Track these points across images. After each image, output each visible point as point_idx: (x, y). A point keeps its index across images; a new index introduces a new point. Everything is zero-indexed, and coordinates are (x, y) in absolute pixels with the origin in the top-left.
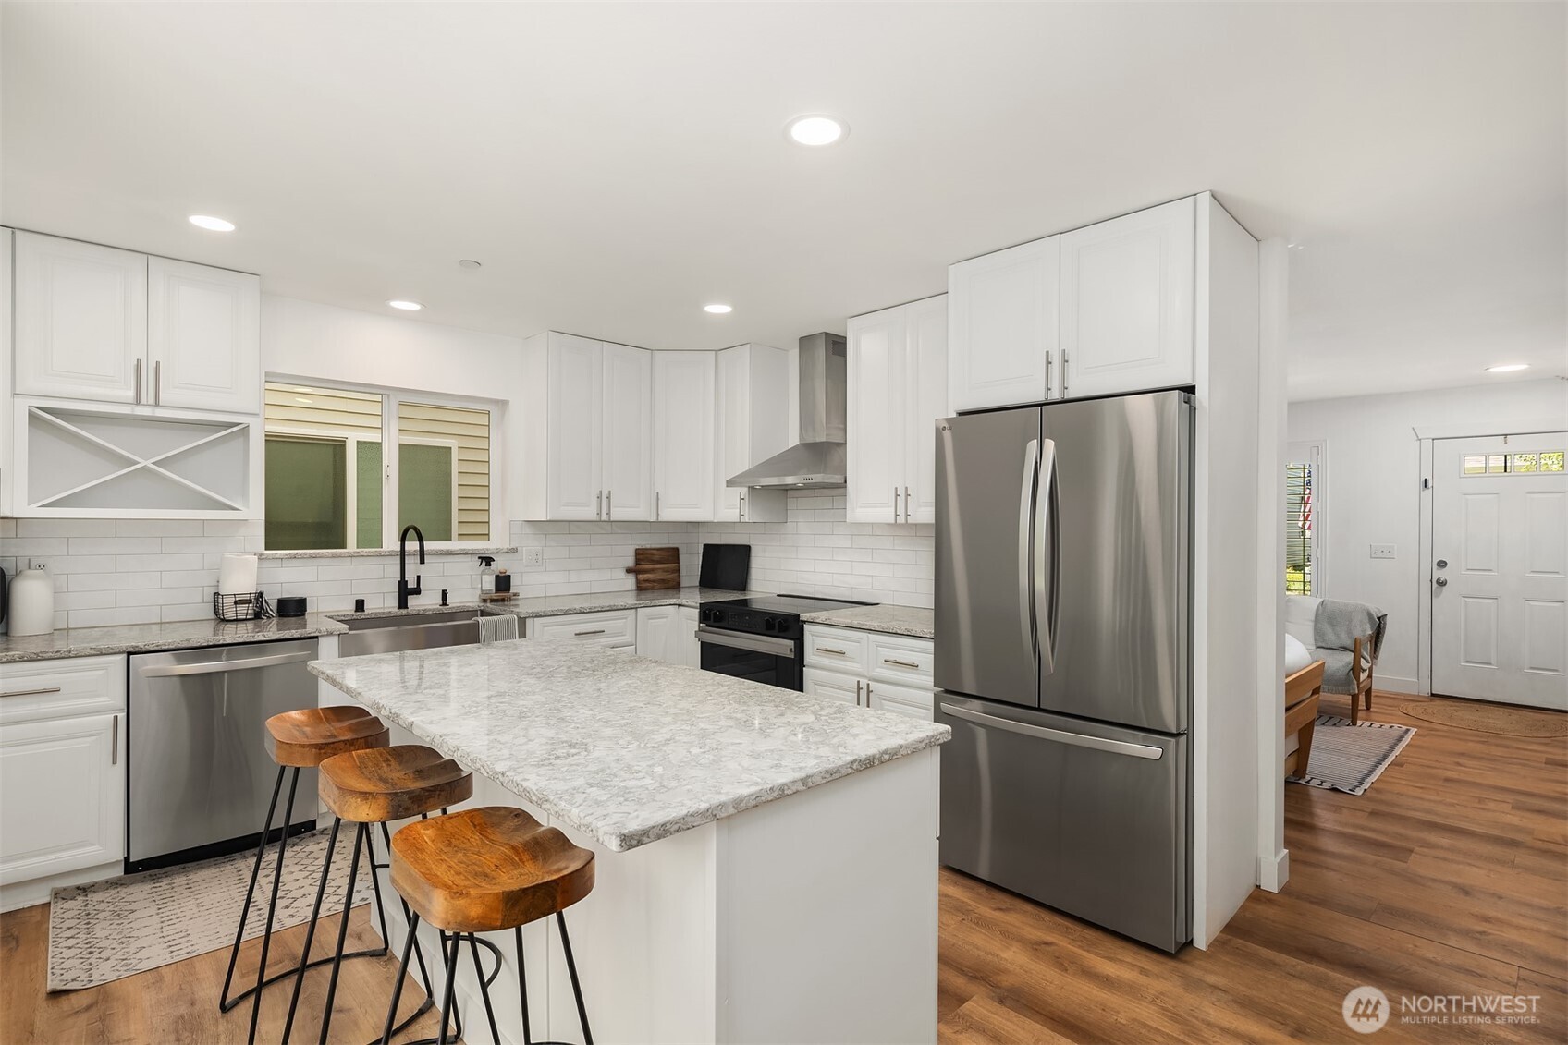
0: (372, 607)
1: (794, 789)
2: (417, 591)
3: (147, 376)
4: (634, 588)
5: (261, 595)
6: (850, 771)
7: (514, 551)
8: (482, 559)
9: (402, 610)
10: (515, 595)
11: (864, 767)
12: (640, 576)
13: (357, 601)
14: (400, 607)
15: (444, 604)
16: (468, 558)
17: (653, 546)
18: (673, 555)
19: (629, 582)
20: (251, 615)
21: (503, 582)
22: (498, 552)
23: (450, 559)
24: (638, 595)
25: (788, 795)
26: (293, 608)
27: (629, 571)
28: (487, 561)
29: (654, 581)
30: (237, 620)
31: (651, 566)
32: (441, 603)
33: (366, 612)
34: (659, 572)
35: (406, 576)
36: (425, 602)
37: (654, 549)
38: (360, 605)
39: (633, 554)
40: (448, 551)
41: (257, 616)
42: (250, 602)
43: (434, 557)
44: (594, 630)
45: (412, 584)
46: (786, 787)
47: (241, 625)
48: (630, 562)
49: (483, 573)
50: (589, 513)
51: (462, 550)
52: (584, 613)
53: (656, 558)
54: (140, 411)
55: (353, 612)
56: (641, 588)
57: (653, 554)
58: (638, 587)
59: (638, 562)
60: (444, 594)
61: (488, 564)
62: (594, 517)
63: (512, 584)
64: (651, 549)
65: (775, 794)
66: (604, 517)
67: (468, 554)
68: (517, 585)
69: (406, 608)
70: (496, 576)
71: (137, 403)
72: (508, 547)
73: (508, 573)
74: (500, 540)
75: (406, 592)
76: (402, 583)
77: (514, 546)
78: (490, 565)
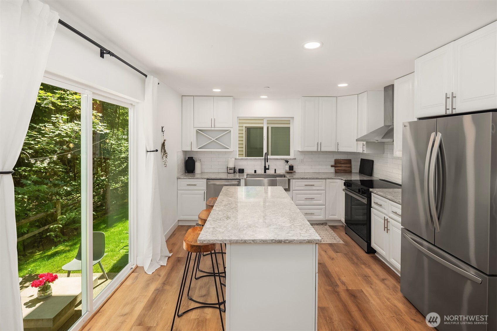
0: (258, 172)
1: (250, 242)
2: (268, 169)
3: (213, 121)
4: (334, 172)
5: (234, 168)
6: (271, 242)
7: (295, 159)
10: (294, 171)
11: (277, 242)
12: (336, 168)
14: (264, 173)
15: (275, 173)
16: (282, 161)
17: (341, 159)
18: (349, 162)
19: (333, 170)
20: (233, 172)
21: (291, 168)
22: (290, 159)
23: (278, 161)
24: (335, 174)
25: (247, 243)
26: (241, 171)
27: (332, 166)
28: (287, 162)
29: (341, 170)
30: (230, 173)
31: (340, 165)
33: (257, 173)
34: (343, 167)
35: (266, 165)
36: (271, 172)
37: (341, 160)
38: (255, 171)
39: (334, 161)
41: (234, 172)
42: (232, 169)
43: (274, 160)
44: (311, 184)
45: (267, 167)
46: (246, 241)
47: (231, 174)
48: (333, 164)
49: (286, 165)
50: (314, 149)
51: (280, 158)
52: (308, 179)
53: (342, 162)
54: (212, 129)
55: (254, 173)
56: (336, 172)
57: (340, 161)
58: (335, 171)
59: (335, 163)
60: (275, 170)
61: (287, 163)
62: (316, 150)
64: (340, 160)
65: (243, 242)
66: (319, 150)
67: (282, 159)
68: (295, 169)
69: (266, 173)
70: (289, 166)
71: (212, 127)
72: (294, 158)
73: (293, 165)
74: (292, 156)
75: (266, 169)
76: (265, 167)
77: (295, 158)
78: (288, 163)
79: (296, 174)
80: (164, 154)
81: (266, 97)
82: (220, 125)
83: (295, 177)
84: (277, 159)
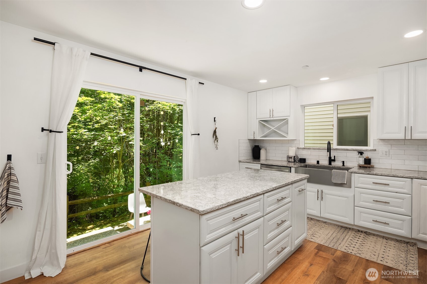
0: (321, 163)
2: (334, 160)
3: (271, 111)
5: (295, 157)
8: (359, 152)
9: (330, 165)
10: (372, 166)
13: (317, 161)
14: (329, 164)
15: (344, 165)
16: (355, 152)
20: (293, 160)
21: (368, 161)
22: (367, 150)
23: (349, 152)
26: (303, 161)
28: (361, 153)
30: (291, 162)
32: (342, 165)
35: (331, 156)
36: (337, 164)
38: (318, 162)
40: (347, 149)
41: (294, 162)
42: (292, 158)
43: (342, 151)
44: (383, 183)
45: (333, 158)
49: (359, 157)
51: (352, 149)
55: (316, 164)
60: (343, 162)
63: (371, 162)
66: (409, 138)
67: (354, 150)
68: (374, 162)
69: (331, 165)
70: (365, 159)
71: (270, 117)
72: (372, 149)
73: (369, 158)
74: (371, 146)
75: (331, 160)
76: (330, 158)
77: (374, 149)
78: (362, 155)
79: (374, 169)
80: (216, 139)
81: (327, 79)
82: (278, 115)
83: (372, 172)
84: (347, 150)
